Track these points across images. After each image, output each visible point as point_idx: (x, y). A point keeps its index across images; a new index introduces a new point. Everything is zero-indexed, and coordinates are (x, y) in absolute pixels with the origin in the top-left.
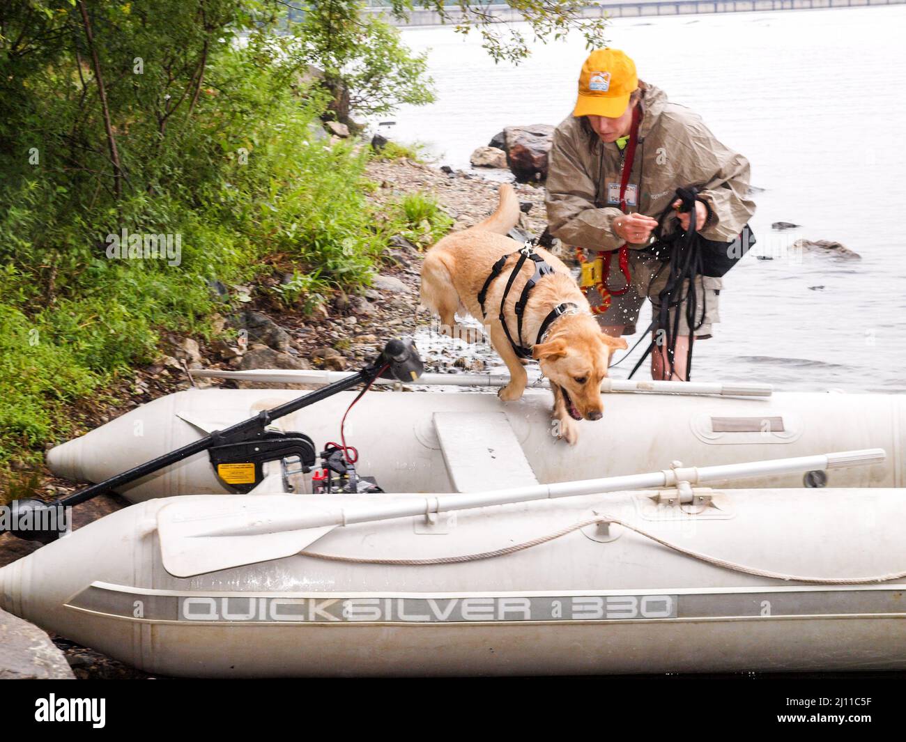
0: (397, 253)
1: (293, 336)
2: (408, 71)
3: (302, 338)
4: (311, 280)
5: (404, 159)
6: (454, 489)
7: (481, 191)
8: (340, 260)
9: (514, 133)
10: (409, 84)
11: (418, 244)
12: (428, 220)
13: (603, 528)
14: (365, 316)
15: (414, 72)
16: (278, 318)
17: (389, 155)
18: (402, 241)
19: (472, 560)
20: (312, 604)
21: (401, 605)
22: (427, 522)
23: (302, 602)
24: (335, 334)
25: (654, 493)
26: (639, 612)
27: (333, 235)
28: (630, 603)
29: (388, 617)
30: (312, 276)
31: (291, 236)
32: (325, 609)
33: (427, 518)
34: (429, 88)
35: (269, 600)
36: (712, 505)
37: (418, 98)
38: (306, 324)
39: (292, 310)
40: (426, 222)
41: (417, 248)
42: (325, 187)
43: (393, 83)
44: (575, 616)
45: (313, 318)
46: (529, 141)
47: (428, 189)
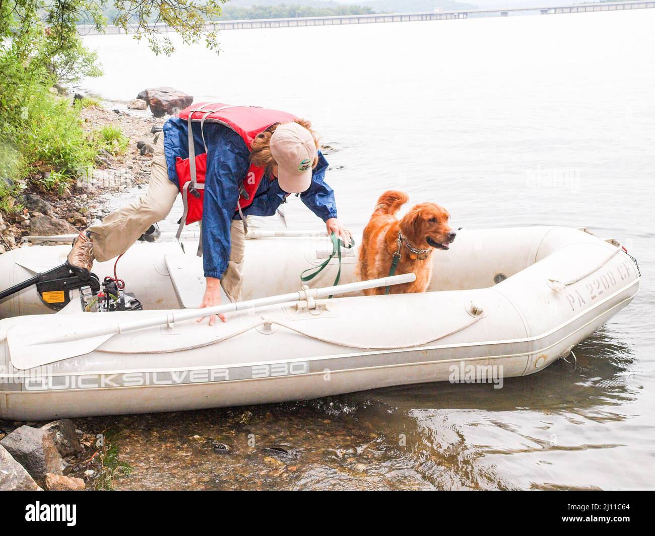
0: (104, 158)
1: (54, 206)
2: (88, 59)
3: (59, 207)
4: (60, 175)
5: (94, 106)
6: (182, 307)
7: (138, 122)
8: (74, 164)
9: (152, 91)
10: (89, 66)
11: (113, 153)
12: (117, 140)
13: (267, 326)
14: (91, 193)
15: (91, 59)
16: (44, 197)
17: (85, 104)
18: (104, 151)
19: (194, 348)
20: (103, 378)
21: (155, 376)
22: (168, 327)
23: (97, 377)
24: (76, 204)
25: (294, 304)
26: (289, 372)
27: (70, 150)
28: (284, 367)
29: (148, 383)
30: (61, 173)
31: (46, 151)
32: (110, 380)
33: (168, 325)
34: (100, 68)
35: (77, 376)
36: (326, 310)
37: (93, 74)
38: (60, 199)
39: (51, 192)
40: (116, 140)
41: (113, 155)
42: (60, 123)
43: (80, 66)
44: (253, 376)
45: (64, 196)
46: (161, 96)
47: (110, 122)
